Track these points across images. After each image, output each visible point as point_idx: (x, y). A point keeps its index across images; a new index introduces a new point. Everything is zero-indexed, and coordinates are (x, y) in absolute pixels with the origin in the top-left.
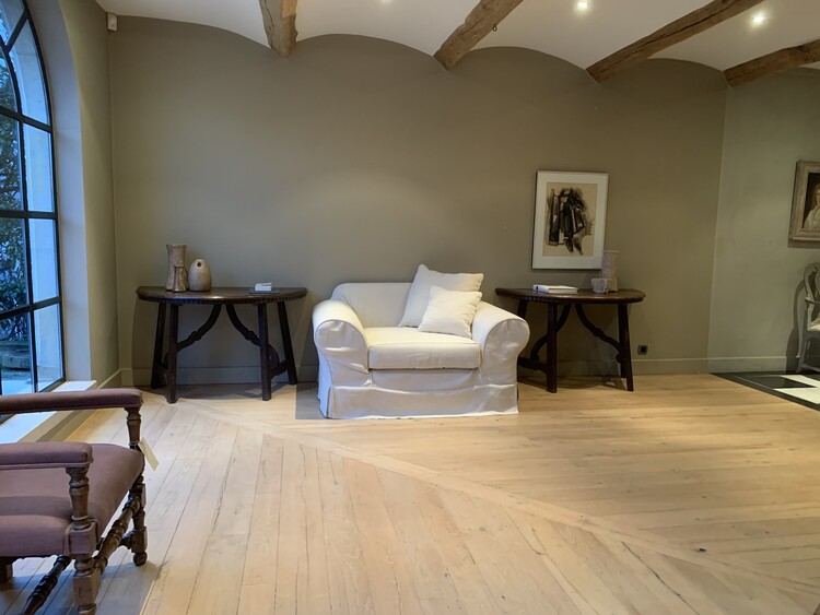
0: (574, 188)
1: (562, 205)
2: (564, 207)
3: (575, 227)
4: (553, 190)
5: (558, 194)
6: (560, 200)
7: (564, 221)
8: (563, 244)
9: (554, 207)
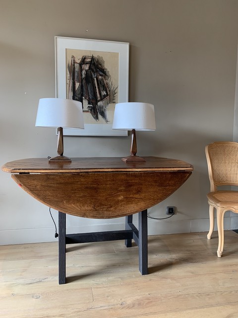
0: (95, 56)
1: (84, 72)
2: (86, 74)
3: (98, 95)
4: (73, 57)
5: (79, 61)
6: (81, 67)
7: (87, 89)
8: (88, 111)
9: (76, 74)
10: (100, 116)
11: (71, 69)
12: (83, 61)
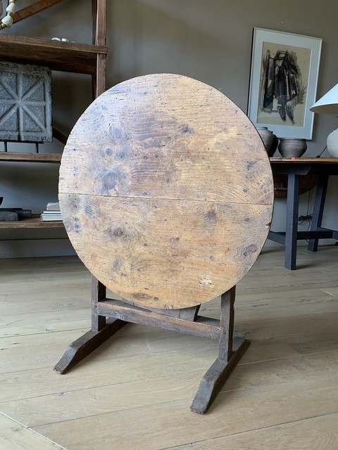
0: (289, 51)
1: (277, 68)
2: (279, 71)
3: (288, 95)
4: (268, 51)
5: (273, 57)
6: (275, 63)
7: (278, 87)
8: (277, 111)
9: (270, 71)
10: (287, 117)
11: (266, 65)
12: (277, 57)
